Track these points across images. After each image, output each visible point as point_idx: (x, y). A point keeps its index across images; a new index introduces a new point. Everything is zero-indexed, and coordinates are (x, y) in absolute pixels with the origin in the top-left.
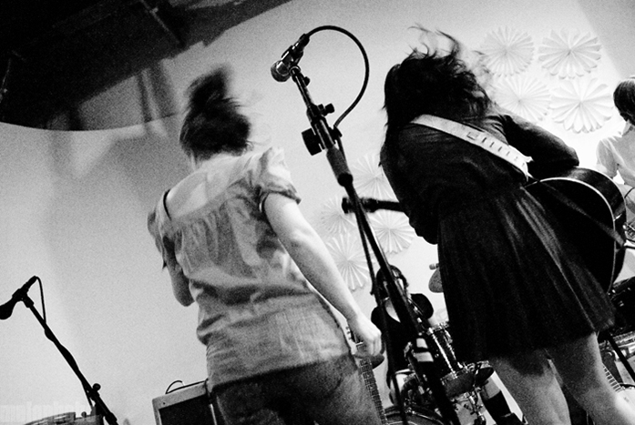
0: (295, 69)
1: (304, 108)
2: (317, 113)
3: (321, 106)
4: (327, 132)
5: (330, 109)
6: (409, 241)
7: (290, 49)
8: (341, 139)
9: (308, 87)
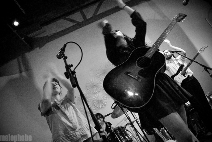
0: (63, 55)
1: (65, 65)
2: (68, 67)
3: (69, 65)
4: (70, 72)
5: (72, 66)
6: (106, 104)
7: (61, 49)
8: (76, 74)
9: (66, 60)
